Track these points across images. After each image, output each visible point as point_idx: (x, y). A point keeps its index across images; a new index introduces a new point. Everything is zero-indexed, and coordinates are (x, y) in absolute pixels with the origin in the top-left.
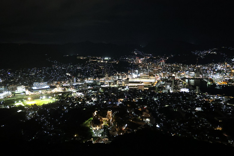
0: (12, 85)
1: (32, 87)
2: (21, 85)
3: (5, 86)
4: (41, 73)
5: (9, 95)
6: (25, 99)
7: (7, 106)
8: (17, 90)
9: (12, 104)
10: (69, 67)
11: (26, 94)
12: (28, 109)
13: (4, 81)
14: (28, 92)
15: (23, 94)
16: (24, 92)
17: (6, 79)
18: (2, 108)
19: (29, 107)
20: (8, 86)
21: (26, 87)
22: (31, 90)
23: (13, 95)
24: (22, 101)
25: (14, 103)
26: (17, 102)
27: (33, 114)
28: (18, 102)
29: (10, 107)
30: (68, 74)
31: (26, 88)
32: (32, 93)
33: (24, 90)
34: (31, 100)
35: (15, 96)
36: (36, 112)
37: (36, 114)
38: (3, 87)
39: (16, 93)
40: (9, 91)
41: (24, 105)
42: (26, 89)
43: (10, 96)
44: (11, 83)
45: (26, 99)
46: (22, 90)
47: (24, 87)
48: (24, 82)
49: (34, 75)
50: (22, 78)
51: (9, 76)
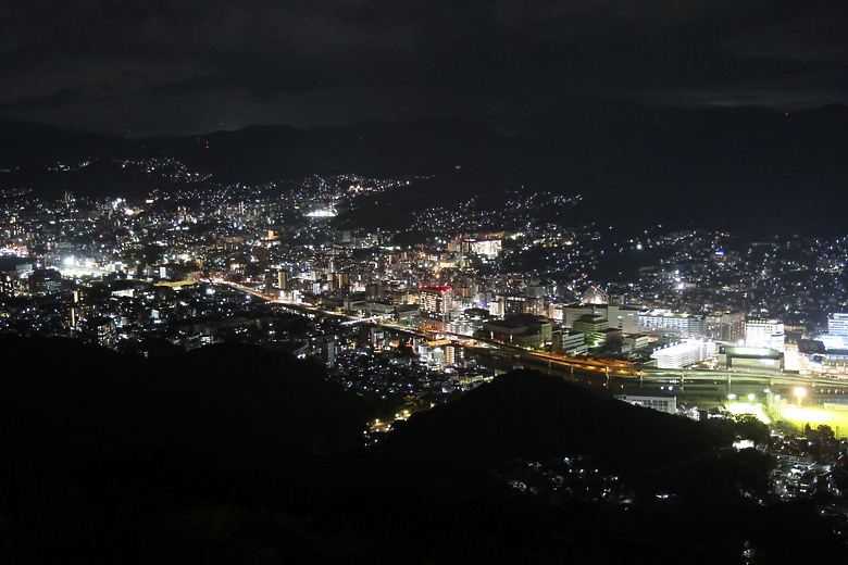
0: (723, 309)
1: (818, 335)
2: (765, 317)
3: (694, 311)
5: (705, 356)
6: (775, 393)
7: (689, 407)
8: (743, 336)
9: (714, 404)
11: (782, 366)
12: (786, 445)
13: (694, 285)
14: (794, 359)
15: (771, 363)
16: (779, 357)
17: (704, 279)
18: (670, 411)
19: (793, 437)
20: (705, 315)
21: (786, 332)
22: (813, 349)
23: (724, 358)
24: (762, 396)
25: (721, 398)
26: (738, 399)
27: (807, 477)
28: (740, 395)
29: (703, 414)
31: (790, 337)
32: (819, 368)
33: (779, 344)
34: (805, 403)
35: (729, 364)
36: (828, 469)
37: (823, 481)
38: (685, 315)
39: (738, 351)
40: (709, 335)
41: (771, 417)
42: (786, 341)
43: (710, 361)
44: (720, 302)
45: (783, 391)
46: (770, 342)
47: (781, 327)
48: (782, 303)
49: (836, 274)
50: (777, 281)
51: (715, 267)
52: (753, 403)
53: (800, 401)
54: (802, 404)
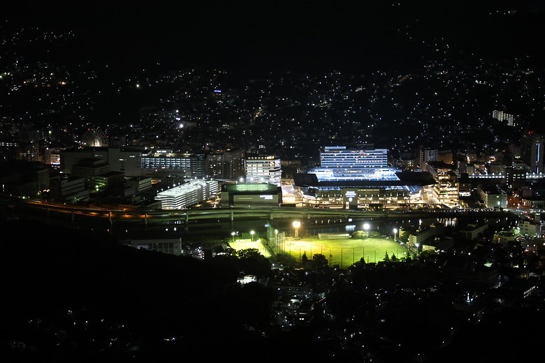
0: (224, 148)
1: (312, 168)
2: (264, 154)
3: (195, 151)
4: (361, 99)
5: (208, 195)
6: (274, 227)
7: (195, 246)
8: (244, 174)
9: (218, 242)
10: (514, 77)
11: (280, 200)
12: (285, 277)
13: (194, 124)
14: (290, 195)
15: (269, 197)
16: (276, 191)
17: (204, 118)
18: (176, 252)
19: (291, 268)
20: (207, 153)
21: (283, 167)
22: (306, 182)
23: (226, 196)
24: (262, 233)
25: (227, 237)
26: (240, 237)
27: (304, 306)
28: (243, 234)
29: (207, 253)
30: (501, 116)
31: (287, 173)
32: (312, 200)
33: (276, 180)
34: (303, 235)
35: (231, 202)
36: (323, 296)
37: (319, 308)
38: (187, 155)
39: (241, 188)
40: (211, 174)
41: (271, 251)
42: (283, 176)
43: (213, 200)
44: (221, 141)
45: (284, 226)
46: (268, 178)
47: (278, 162)
48: (278, 138)
49: (325, 109)
50: (273, 118)
51: (214, 105)
52: (255, 239)
53: (296, 234)
54: (299, 236)
